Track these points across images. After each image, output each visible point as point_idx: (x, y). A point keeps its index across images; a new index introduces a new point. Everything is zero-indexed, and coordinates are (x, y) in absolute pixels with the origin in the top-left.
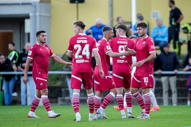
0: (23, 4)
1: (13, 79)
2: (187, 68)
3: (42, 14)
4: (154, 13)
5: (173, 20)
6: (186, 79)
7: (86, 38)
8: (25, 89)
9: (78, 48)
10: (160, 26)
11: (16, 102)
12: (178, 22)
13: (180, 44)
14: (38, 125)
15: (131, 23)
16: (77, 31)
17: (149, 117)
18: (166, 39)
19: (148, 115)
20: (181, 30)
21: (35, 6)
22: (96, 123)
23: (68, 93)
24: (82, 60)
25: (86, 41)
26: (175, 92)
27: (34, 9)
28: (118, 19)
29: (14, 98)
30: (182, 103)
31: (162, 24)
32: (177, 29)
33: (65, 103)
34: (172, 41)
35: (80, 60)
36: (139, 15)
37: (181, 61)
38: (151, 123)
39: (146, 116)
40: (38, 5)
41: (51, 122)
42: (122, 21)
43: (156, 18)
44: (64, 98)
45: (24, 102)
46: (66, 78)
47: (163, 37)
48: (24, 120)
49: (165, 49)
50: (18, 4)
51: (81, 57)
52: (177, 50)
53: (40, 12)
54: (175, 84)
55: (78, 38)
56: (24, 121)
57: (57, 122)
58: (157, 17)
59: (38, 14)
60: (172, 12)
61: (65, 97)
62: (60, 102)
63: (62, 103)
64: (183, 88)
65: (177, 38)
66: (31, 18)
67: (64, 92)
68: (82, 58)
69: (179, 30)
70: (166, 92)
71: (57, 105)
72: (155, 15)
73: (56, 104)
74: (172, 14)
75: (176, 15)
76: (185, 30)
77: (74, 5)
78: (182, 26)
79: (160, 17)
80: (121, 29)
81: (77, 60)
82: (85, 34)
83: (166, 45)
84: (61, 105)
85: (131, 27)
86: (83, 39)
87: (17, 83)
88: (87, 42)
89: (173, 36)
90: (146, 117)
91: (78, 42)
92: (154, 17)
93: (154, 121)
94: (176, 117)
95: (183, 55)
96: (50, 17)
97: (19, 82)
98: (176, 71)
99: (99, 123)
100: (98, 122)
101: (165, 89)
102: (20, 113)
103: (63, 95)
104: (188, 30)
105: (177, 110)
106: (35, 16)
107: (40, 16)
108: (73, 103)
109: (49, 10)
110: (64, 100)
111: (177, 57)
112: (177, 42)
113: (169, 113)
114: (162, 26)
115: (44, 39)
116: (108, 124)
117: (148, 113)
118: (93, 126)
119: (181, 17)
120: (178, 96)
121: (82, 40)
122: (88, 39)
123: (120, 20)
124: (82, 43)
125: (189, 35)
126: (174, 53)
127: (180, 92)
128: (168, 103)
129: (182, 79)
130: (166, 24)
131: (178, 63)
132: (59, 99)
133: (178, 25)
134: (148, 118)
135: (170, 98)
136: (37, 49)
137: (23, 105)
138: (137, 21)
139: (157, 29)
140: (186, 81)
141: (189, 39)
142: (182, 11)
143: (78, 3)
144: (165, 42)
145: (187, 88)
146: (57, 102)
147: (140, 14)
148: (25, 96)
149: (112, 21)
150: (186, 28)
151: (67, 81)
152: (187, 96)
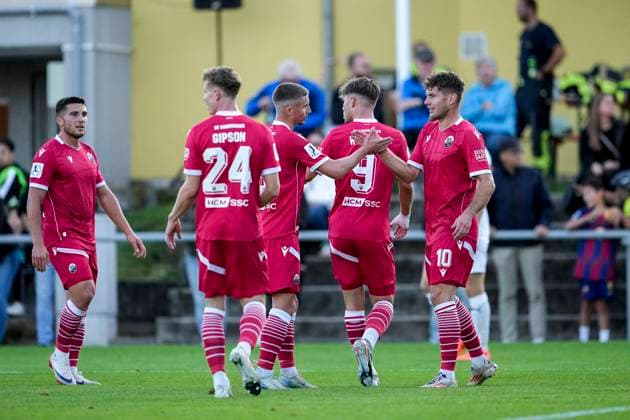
0: (42, 13)
1: (8, 259)
2: (576, 219)
3: (103, 46)
4: (468, 41)
5: (532, 62)
6: (573, 256)
7: (242, 126)
8: (49, 293)
9: (215, 161)
10: (489, 84)
11: (19, 335)
12: (547, 68)
13: (556, 141)
14: (91, 408)
15: (393, 73)
16: (213, 100)
17: (454, 381)
18: (509, 125)
19: (451, 374)
20: (556, 94)
21: (81, 21)
22: (281, 401)
23: (188, 305)
24: (223, 199)
25: (241, 137)
26: (537, 298)
27: (76, 28)
28: (351, 61)
29: (13, 321)
30: (560, 335)
31: (494, 77)
32: (543, 93)
33: (180, 337)
34: (528, 132)
35: (220, 199)
36: (421, 49)
37: (557, 197)
38: (461, 402)
39: (444, 376)
40: (89, 16)
41: (135, 398)
42: (366, 66)
43: (473, 58)
44: (176, 320)
45: (48, 333)
46: (182, 255)
47: (499, 119)
48: (47, 391)
49: (507, 157)
50: (25, 14)
51: (222, 188)
52: (543, 162)
53: (98, 38)
54: (540, 271)
55: (216, 128)
56: (47, 395)
57: (156, 400)
58: (479, 52)
59: (89, 46)
60: (526, 36)
61: (179, 315)
62: (163, 333)
63: (169, 336)
64: (565, 286)
65: (543, 121)
66: (67, 57)
67: (175, 301)
68: (226, 193)
69: (550, 95)
70: (509, 299)
71: (155, 342)
72: (472, 46)
73: (151, 340)
74: (529, 45)
75: (540, 45)
76: (572, 96)
77: (208, 16)
78: (561, 83)
79: (486, 52)
80: (358, 97)
81: (207, 199)
82: (238, 113)
83: (509, 143)
84: (168, 342)
85: (394, 87)
86: (233, 130)
87: (24, 272)
88: (244, 140)
89: (532, 116)
90: (444, 380)
91: (217, 138)
92: (468, 52)
93: (471, 395)
94: (541, 381)
95: (564, 178)
96: (128, 56)
97: (30, 269)
98: (540, 231)
99: (291, 400)
100: (288, 398)
101: (506, 288)
102: (33, 372)
103: (174, 311)
104: (580, 96)
105: (545, 357)
106: (82, 52)
107: (97, 51)
108: (205, 341)
109: (126, 33)
110: (175, 328)
111: (547, 185)
112: (545, 136)
113: (519, 367)
114: (496, 83)
115: (78, 124)
116: (320, 405)
117: (451, 367)
118: (273, 410)
119: (557, 51)
120: (550, 311)
121: (231, 133)
122: (249, 129)
123: (359, 62)
124: (230, 141)
125: (584, 111)
126: (534, 172)
127: (556, 300)
128: (515, 336)
129: (561, 257)
130: (509, 77)
131: (548, 204)
132: (161, 323)
133: (548, 80)
134: (453, 383)
135: (523, 318)
136: (59, 156)
137: (44, 346)
138: (414, 66)
139: (479, 90)
140: (573, 262)
141: (584, 125)
142: (561, 33)
143: (219, 10)
144: (507, 134)
145: (576, 285)
146: (153, 334)
147: (422, 44)
148: (49, 314)
149: (332, 68)
150: (573, 89)
151: (184, 266)
152: (577, 311)
